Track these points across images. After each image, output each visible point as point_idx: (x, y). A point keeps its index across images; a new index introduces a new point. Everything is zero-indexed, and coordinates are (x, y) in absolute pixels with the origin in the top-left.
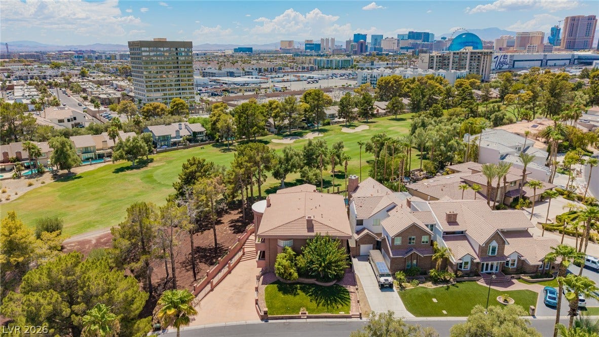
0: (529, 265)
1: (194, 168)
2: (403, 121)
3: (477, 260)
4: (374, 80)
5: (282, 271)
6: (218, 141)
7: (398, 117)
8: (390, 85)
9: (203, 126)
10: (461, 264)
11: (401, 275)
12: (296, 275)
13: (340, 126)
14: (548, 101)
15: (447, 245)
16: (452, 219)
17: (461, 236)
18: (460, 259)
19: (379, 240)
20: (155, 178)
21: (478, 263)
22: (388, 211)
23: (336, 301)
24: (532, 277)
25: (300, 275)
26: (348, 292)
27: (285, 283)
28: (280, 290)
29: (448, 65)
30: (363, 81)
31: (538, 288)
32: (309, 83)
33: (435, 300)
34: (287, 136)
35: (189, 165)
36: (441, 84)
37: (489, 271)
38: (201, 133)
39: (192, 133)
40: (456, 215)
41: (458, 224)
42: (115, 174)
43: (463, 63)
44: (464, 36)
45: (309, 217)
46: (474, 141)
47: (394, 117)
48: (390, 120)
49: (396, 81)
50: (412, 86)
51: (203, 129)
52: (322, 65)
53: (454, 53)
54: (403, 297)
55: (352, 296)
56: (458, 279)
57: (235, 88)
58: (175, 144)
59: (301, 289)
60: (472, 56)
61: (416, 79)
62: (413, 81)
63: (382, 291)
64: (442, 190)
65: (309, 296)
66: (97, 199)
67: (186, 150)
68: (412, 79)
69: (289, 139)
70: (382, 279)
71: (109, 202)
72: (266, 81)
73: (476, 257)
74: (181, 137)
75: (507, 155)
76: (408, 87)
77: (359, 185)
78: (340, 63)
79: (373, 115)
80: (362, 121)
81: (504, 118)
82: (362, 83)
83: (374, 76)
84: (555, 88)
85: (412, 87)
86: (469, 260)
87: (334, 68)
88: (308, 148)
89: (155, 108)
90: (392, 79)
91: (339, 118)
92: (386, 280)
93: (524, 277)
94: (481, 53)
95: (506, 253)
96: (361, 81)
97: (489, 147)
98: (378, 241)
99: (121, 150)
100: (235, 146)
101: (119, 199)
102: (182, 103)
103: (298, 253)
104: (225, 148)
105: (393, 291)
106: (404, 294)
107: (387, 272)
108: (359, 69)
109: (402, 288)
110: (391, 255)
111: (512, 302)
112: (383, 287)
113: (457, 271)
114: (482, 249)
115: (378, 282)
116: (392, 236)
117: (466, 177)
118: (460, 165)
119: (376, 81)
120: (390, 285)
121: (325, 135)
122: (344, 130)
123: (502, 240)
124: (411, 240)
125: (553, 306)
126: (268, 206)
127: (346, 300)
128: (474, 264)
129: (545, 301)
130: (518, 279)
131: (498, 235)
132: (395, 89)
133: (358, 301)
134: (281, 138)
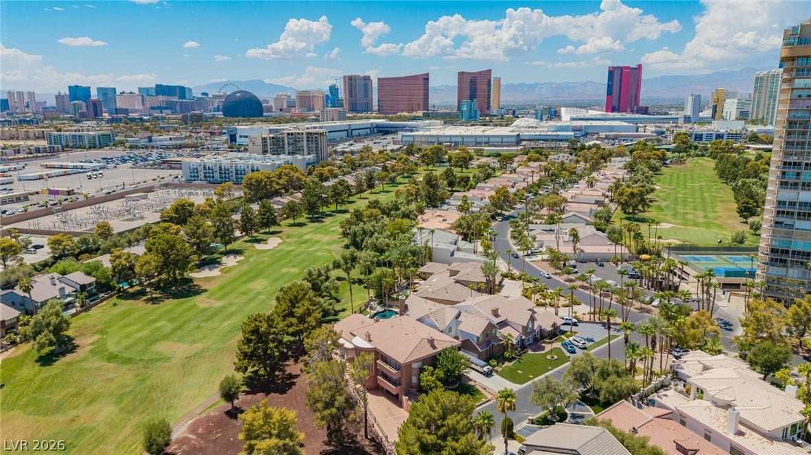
0: (546, 332)
2: (305, 227)
3: (524, 337)
4: (209, 173)
6: (119, 290)
7: (298, 221)
8: (263, 183)
10: (518, 343)
13: (245, 241)
15: (505, 332)
16: (496, 313)
17: (504, 324)
18: (516, 339)
21: (524, 339)
22: (457, 318)
23: (473, 394)
24: (551, 339)
26: (472, 386)
30: (192, 175)
31: (558, 345)
32: (91, 178)
33: (520, 371)
38: (90, 285)
39: (78, 287)
40: (496, 310)
41: (500, 316)
43: (299, 144)
45: (428, 339)
46: (426, 244)
47: (291, 221)
49: (269, 178)
50: (281, 181)
51: (92, 280)
55: (478, 387)
56: (519, 354)
60: (308, 137)
62: (280, 176)
63: (488, 377)
64: (447, 293)
67: (91, 312)
69: (208, 270)
70: (485, 369)
71: (121, 398)
73: (522, 335)
74: (68, 296)
75: (454, 251)
76: (278, 184)
77: (406, 304)
80: (261, 232)
82: (191, 177)
83: (209, 168)
86: (520, 339)
90: (263, 177)
92: (488, 369)
93: (548, 341)
94: (318, 133)
95: (535, 329)
96: (189, 174)
97: (438, 247)
105: (493, 375)
106: (501, 374)
107: (485, 363)
108: (131, 147)
109: (497, 371)
110: (480, 350)
111: (556, 357)
112: (488, 374)
113: (517, 349)
114: (525, 328)
115: (481, 373)
116: (479, 336)
117: (458, 277)
118: (428, 267)
119: (213, 173)
120: (492, 371)
121: (245, 257)
122: (258, 246)
123: (532, 319)
124: (487, 335)
125: (573, 352)
126: (370, 341)
127: (477, 391)
128: (523, 341)
129: (568, 351)
130: (544, 343)
131: (531, 316)
132: (269, 187)
133: (485, 389)
134: (198, 270)
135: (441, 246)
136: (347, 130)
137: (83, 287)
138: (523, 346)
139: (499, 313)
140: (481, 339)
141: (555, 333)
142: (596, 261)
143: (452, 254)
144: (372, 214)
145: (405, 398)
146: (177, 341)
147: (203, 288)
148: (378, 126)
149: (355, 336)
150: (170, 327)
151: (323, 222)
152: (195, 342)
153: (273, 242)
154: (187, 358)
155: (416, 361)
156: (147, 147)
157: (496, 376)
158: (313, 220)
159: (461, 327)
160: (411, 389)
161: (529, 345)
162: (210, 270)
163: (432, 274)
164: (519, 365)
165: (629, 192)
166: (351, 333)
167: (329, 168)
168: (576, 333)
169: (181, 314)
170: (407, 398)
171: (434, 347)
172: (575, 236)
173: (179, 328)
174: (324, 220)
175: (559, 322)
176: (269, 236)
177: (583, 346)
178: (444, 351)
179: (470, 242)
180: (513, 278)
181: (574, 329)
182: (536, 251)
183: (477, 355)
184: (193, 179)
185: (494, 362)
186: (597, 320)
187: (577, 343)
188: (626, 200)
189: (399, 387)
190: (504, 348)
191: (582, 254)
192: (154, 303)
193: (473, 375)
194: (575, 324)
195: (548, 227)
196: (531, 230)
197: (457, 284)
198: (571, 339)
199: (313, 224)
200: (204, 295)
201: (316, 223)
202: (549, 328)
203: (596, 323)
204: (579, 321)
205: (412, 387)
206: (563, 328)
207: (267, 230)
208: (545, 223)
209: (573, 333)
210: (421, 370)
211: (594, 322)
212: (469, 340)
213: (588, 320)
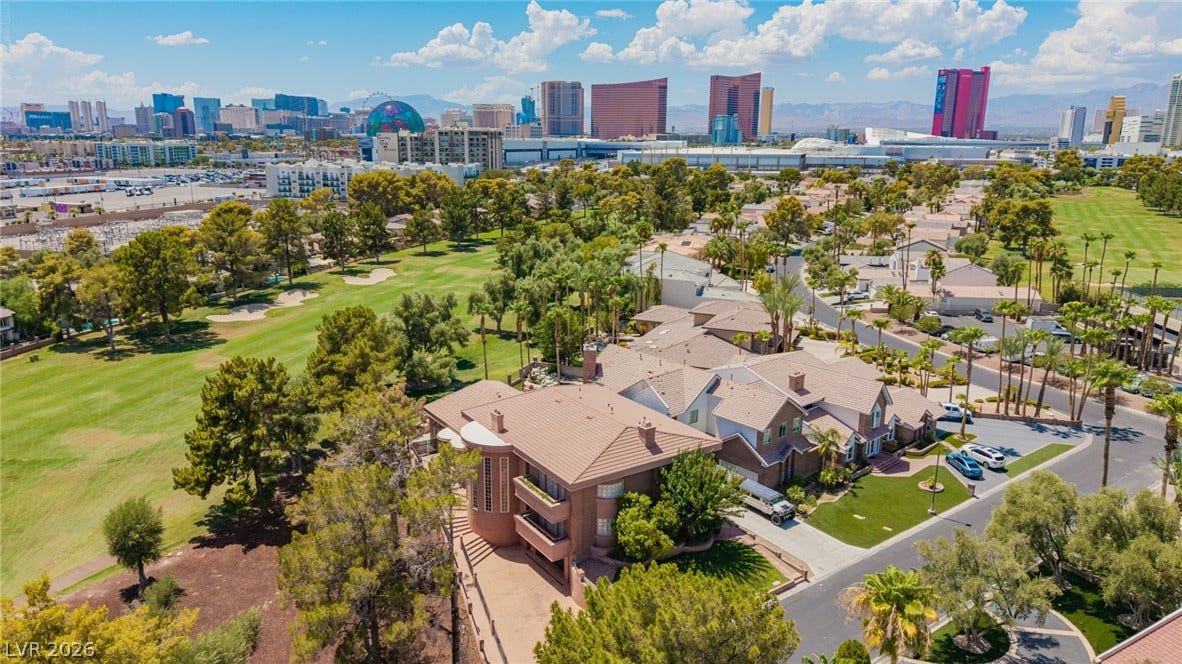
0: (909, 430)
2: (443, 257)
3: (863, 440)
4: (308, 184)
6: (59, 337)
7: (430, 248)
8: (381, 189)
10: (850, 451)
13: (331, 273)
16: (798, 385)
17: (817, 410)
18: (847, 445)
21: (863, 444)
22: (711, 389)
23: (749, 568)
24: (917, 448)
26: (748, 547)
29: (432, 155)
31: (937, 460)
32: (131, 195)
33: (858, 517)
34: (235, 305)
40: (803, 377)
41: (808, 392)
43: (458, 150)
44: (389, 107)
45: (647, 425)
46: (649, 272)
47: (421, 249)
48: (417, 255)
49: (391, 182)
50: (414, 192)
51: (5, 313)
52: (120, 158)
53: (440, 133)
54: (819, 526)
55: (761, 551)
56: (853, 477)
60: (471, 139)
61: (418, 180)
62: (413, 183)
63: (785, 528)
64: (689, 352)
68: (410, 178)
69: (245, 311)
70: (778, 507)
73: (860, 435)
75: (703, 287)
76: (408, 194)
77: (598, 361)
78: (167, 153)
79: (391, 248)
80: (365, 261)
82: (280, 191)
83: (308, 177)
85: (414, 193)
86: (853, 442)
87: (153, 163)
90: (381, 179)
91: (325, 258)
92: (785, 507)
93: (912, 451)
94: (486, 133)
95: (886, 423)
97: (673, 278)
104: (100, 350)
105: (797, 523)
106: (817, 522)
107: (776, 494)
108: (216, 165)
109: (804, 514)
110: (765, 463)
111: (940, 487)
112: (785, 521)
113: (848, 465)
114: (866, 420)
115: (767, 517)
116: (762, 429)
117: (710, 324)
118: (652, 313)
119: (314, 185)
120: (792, 514)
121: (321, 294)
122: (350, 280)
123: (883, 400)
124: (782, 429)
125: (977, 477)
126: (502, 431)
127: (759, 560)
128: (859, 447)
129: (965, 473)
130: (904, 455)
131: (882, 392)
132: (390, 197)
133: (780, 557)
134: (226, 310)
135: (679, 276)
136: (541, 150)
138: (861, 459)
139: (806, 386)
140: (766, 439)
141: (926, 437)
142: (977, 314)
143: (700, 293)
144: (555, 231)
145: (576, 572)
146: (114, 428)
147: (219, 337)
148: (588, 148)
149: (470, 420)
150: (116, 399)
151: (476, 251)
152: (148, 430)
153: (379, 275)
154: (112, 461)
155: (607, 480)
156: (238, 165)
157: (802, 526)
158: (457, 249)
159: (720, 411)
160: (593, 548)
161: (872, 457)
162: (250, 312)
163: (659, 323)
164: (855, 501)
165: (1019, 207)
166: (464, 416)
167: (499, 180)
168: (972, 437)
169: (151, 379)
170: (581, 571)
171: (654, 448)
172: (937, 267)
173: (131, 403)
174: (477, 249)
175: (937, 414)
176: (373, 266)
177: (999, 464)
178: (680, 458)
179: (733, 277)
180: (819, 337)
181: (969, 429)
182: (856, 296)
183: (756, 476)
184: (283, 194)
185: (797, 492)
186: (1012, 413)
187: (982, 458)
188: (1013, 222)
189: (564, 544)
190: (820, 460)
191: (949, 300)
192: (112, 359)
193: (748, 521)
194: (969, 422)
195: (876, 260)
196: (844, 265)
197: (711, 338)
198: (966, 447)
199: (458, 254)
200: (216, 349)
201: (463, 253)
202: (917, 425)
203: (1012, 419)
204: (975, 414)
205: (595, 546)
206: (941, 426)
207: (375, 260)
208: (869, 255)
209: (965, 438)
210: (621, 503)
211: (1006, 417)
212: (738, 438)
213: (994, 413)
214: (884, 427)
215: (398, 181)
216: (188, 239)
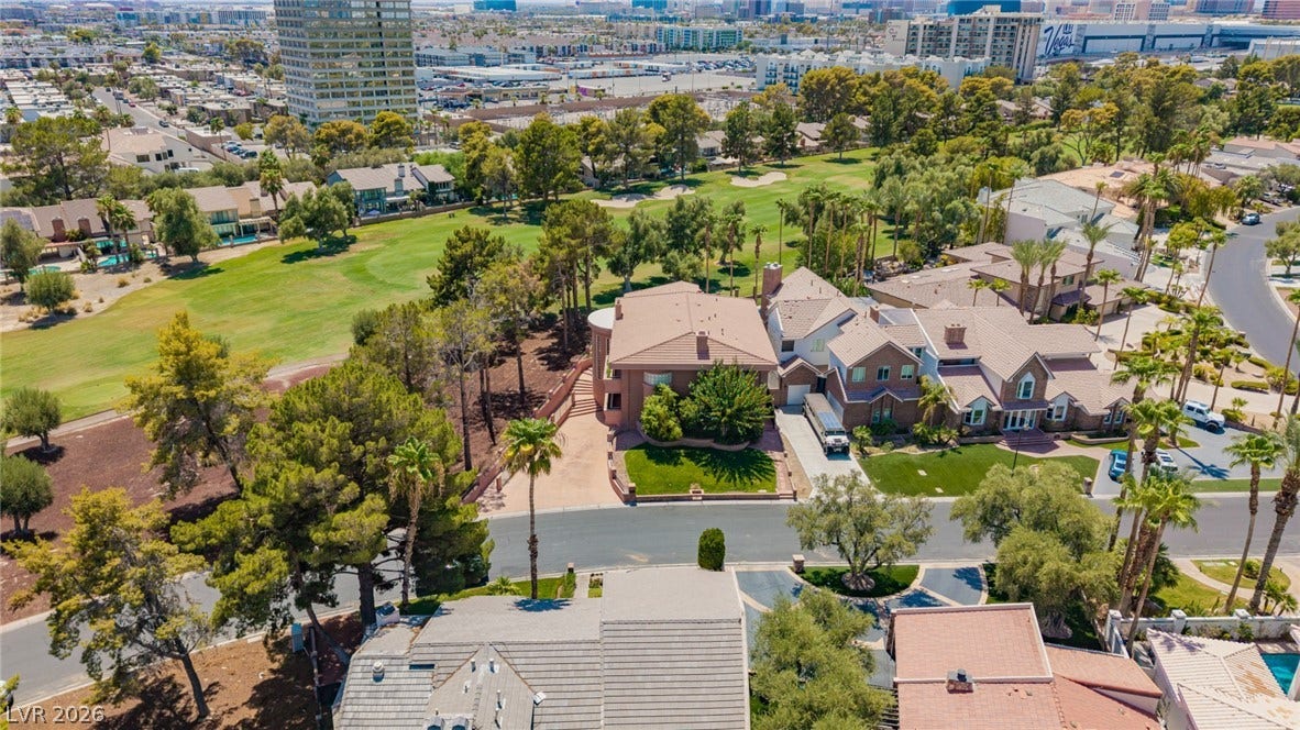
0: (1086, 415)
1: (468, 247)
2: (855, 165)
3: (998, 407)
4: (792, 78)
5: (656, 424)
6: (480, 202)
7: (845, 155)
8: (828, 87)
9: (448, 170)
10: (969, 414)
11: (861, 432)
12: (678, 430)
13: (727, 173)
14: (1148, 125)
15: (944, 381)
16: (955, 338)
17: (972, 367)
18: (968, 406)
19: (822, 376)
20: (372, 272)
21: (999, 413)
22: (840, 324)
23: (749, 474)
24: (1090, 436)
25: (687, 432)
26: (771, 460)
27: (659, 448)
28: (650, 457)
29: (947, 45)
30: (769, 79)
31: (1101, 454)
33: (922, 473)
34: (619, 194)
35: (459, 243)
36: (932, 87)
37: (1017, 427)
38: (445, 184)
39: (427, 184)
40: (962, 331)
41: (965, 347)
42: (286, 265)
43: (978, 41)
45: (701, 333)
46: (997, 203)
47: (837, 155)
48: (828, 161)
49: (841, 80)
50: (873, 90)
51: (449, 178)
52: (675, 41)
54: (867, 467)
56: (963, 440)
57: (495, 91)
58: (393, 207)
59: (687, 456)
60: (998, 28)
61: (882, 77)
62: (876, 80)
63: (830, 460)
64: (936, 292)
65: (703, 466)
66: (267, 310)
67: (418, 219)
68: (873, 75)
69: (624, 199)
70: (830, 440)
71: (294, 317)
72: (556, 75)
73: (996, 402)
74: (406, 193)
75: (1060, 229)
76: (865, 94)
77: (782, 282)
78: (715, 37)
79: (795, 152)
80: (771, 163)
81: (1057, 158)
82: (766, 83)
83: (793, 69)
84: (1164, 96)
85: (872, 92)
86: (982, 407)
87: (701, 47)
88: (675, 215)
89: (344, 133)
90: (833, 76)
91: (726, 157)
92: (837, 441)
93: (1077, 437)
94: (1018, 20)
95: (1048, 397)
96: (764, 79)
97: (1025, 214)
98: (819, 378)
99: (296, 216)
100: (515, 212)
101: (311, 310)
102: (397, 122)
103: (683, 394)
104: (499, 215)
105: (849, 459)
106: (869, 463)
107: (841, 427)
109: (864, 454)
110: (846, 399)
112: (836, 453)
113: (959, 427)
114: (1012, 388)
115: (822, 444)
116: (854, 364)
119: (797, 78)
120: (848, 450)
121: (697, 191)
122: (735, 181)
123: (1042, 371)
124: (883, 372)
126: (618, 317)
127: (767, 472)
128: (993, 414)
130: (1064, 438)
131: (1036, 361)
132: (838, 95)
133: (790, 474)
134: (609, 197)
135: (1034, 213)
137: (433, 186)
138: (989, 427)
139: (966, 341)
140: (859, 375)
141: (1115, 429)
153: (769, 179)
157: (850, 462)
159: (833, 344)
160: (638, 423)
162: (628, 200)
163: (964, 261)
164: (938, 460)
170: (611, 433)
176: (773, 169)
178: (719, 368)
189: (616, 413)
193: (804, 444)
202: (1098, 411)
212: (836, 373)
214: (1043, 403)
215: (853, 78)
216: (594, 129)
